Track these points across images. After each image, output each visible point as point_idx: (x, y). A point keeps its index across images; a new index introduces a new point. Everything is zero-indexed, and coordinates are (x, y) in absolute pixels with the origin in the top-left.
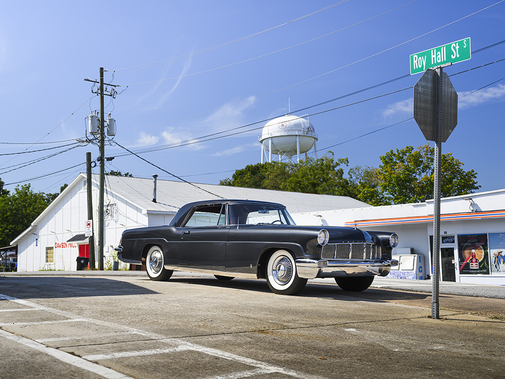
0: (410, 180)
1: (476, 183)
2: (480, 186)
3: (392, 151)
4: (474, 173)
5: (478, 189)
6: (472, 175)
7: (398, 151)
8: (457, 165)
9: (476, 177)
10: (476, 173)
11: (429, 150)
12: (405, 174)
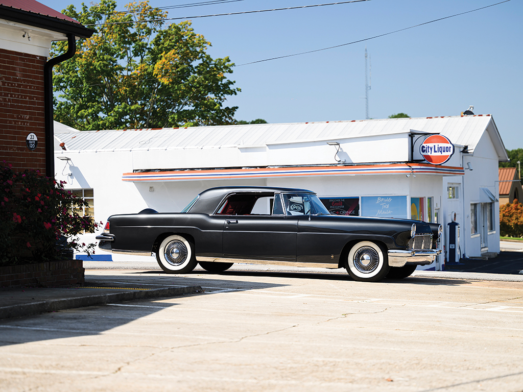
0: (110, 71)
1: (232, 83)
2: (240, 90)
3: (72, 7)
4: (230, 63)
5: (236, 94)
6: (226, 67)
7: (85, 8)
8: (200, 46)
9: (231, 72)
10: (233, 65)
11: (149, 13)
12: (103, 60)
